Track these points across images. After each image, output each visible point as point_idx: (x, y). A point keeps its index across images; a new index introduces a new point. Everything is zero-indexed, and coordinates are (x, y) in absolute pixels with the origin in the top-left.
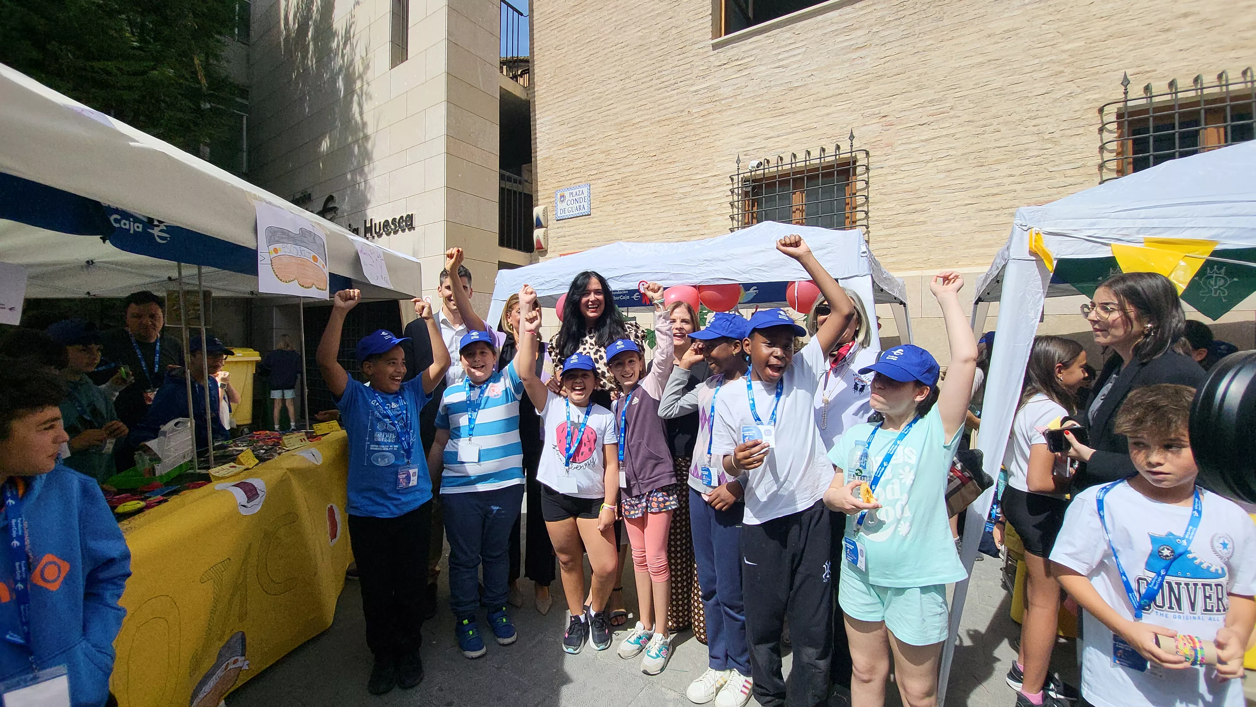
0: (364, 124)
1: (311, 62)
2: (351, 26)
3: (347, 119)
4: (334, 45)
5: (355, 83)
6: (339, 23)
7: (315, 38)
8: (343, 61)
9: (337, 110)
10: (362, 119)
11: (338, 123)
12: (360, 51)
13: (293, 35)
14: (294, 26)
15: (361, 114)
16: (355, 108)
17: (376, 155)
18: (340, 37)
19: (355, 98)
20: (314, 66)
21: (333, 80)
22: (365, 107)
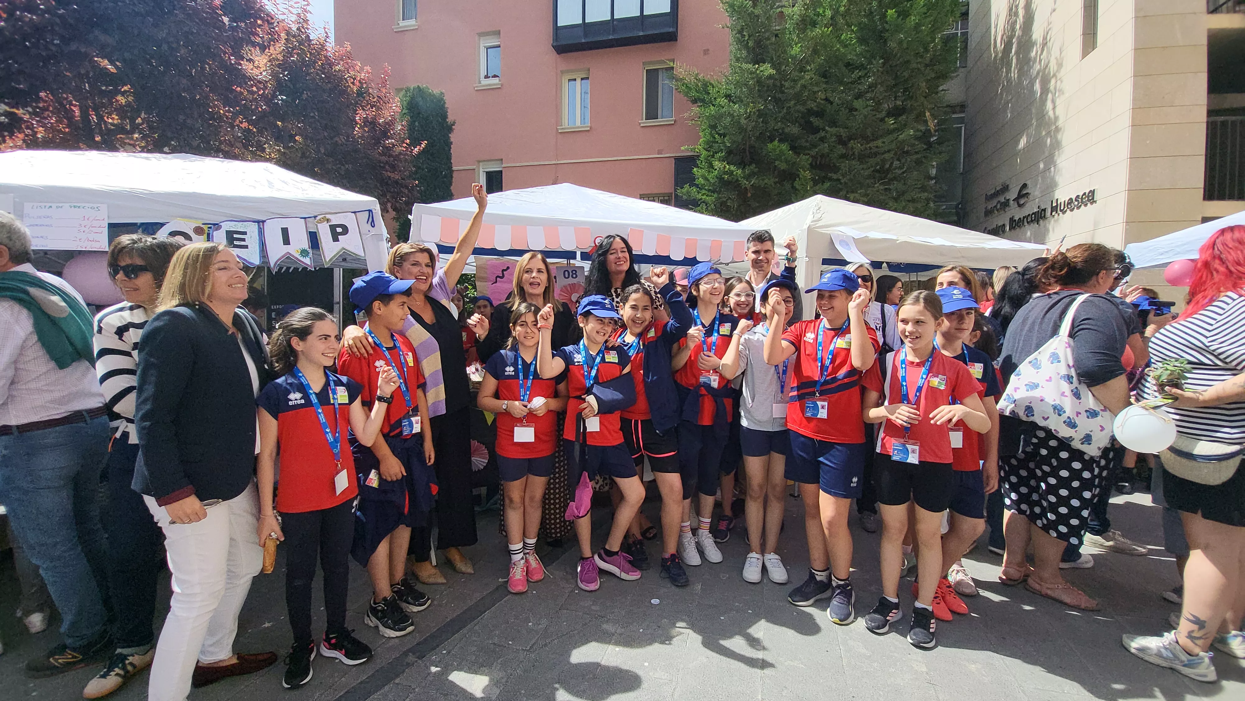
0: (1056, 118)
1: (1014, 74)
2: (1048, 33)
3: (1042, 115)
4: (1033, 54)
5: (1050, 82)
6: (1037, 34)
7: (1017, 53)
8: (1041, 66)
9: (1034, 111)
10: (1054, 113)
11: (1034, 122)
12: (1055, 53)
13: (1000, 55)
14: (1000, 47)
15: (1054, 108)
16: (1049, 105)
17: (1064, 143)
18: (1038, 46)
19: (1050, 96)
20: (1016, 76)
21: (1032, 84)
22: (1058, 102)
